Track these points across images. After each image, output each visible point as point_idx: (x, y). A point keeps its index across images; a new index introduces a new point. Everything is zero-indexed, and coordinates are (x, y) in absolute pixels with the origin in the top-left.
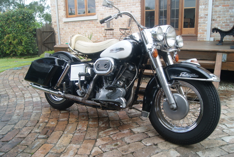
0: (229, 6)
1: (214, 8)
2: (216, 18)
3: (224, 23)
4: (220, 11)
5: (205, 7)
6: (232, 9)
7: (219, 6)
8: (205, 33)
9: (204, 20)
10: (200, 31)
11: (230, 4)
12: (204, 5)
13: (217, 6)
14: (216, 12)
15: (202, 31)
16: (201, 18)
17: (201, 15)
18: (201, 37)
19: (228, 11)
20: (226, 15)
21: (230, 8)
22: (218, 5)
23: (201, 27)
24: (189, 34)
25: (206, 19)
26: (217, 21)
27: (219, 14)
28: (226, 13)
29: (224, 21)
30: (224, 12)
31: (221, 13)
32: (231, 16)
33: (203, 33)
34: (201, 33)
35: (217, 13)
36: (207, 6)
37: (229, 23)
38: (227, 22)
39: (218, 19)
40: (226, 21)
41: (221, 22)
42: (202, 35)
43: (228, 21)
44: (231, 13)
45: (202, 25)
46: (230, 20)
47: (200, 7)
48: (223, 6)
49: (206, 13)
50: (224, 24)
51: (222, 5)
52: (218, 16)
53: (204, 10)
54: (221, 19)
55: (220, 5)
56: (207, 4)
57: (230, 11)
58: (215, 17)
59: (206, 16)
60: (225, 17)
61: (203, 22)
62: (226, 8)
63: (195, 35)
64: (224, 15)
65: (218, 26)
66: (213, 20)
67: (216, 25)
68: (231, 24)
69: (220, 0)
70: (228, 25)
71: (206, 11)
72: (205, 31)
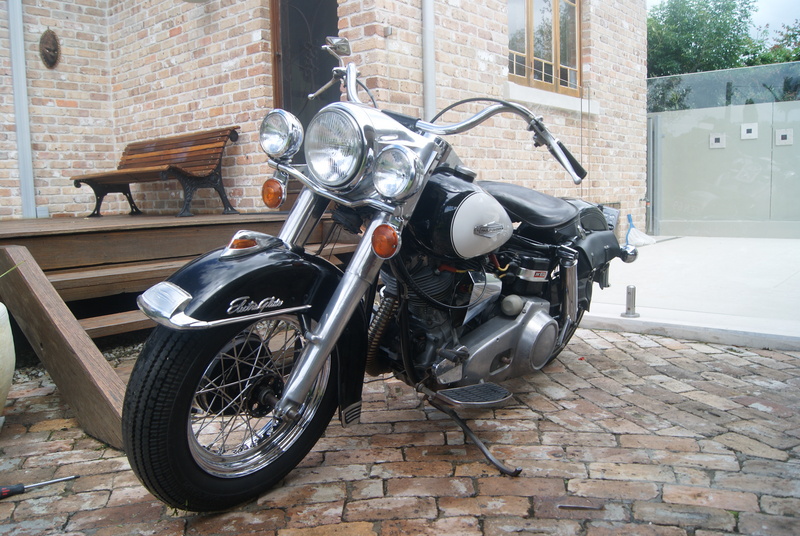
0: (75, 105)
1: (31, 105)
2: (41, 139)
3: (70, 157)
4: (52, 121)
6: (87, 116)
7: (47, 101)
8: (14, 191)
11: (78, 101)
13: (41, 102)
14: (39, 120)
19: (76, 123)
20: (71, 134)
21: (81, 114)
22: (43, 98)
25: (7, 141)
26: (47, 151)
27: (50, 130)
28: (72, 128)
29: (68, 153)
30: (64, 122)
31: (56, 125)
32: (87, 139)
33: (7, 193)
35: (45, 126)
37: (84, 160)
38: (77, 157)
39: (50, 145)
40: (74, 153)
41: (61, 156)
43: (80, 154)
44: (87, 128)
46: (85, 149)
48: (60, 104)
49: (8, 119)
50: (69, 162)
51: (54, 100)
52: (47, 133)
54: (58, 144)
55: (50, 101)
57: (82, 120)
58: (37, 137)
59: (8, 133)
60: (70, 140)
62: (67, 111)
64: (68, 131)
65: (53, 167)
66: (35, 147)
67: (45, 164)
68: (90, 162)
69: (48, 85)
70: (83, 166)
71: (6, 116)
72: (13, 184)
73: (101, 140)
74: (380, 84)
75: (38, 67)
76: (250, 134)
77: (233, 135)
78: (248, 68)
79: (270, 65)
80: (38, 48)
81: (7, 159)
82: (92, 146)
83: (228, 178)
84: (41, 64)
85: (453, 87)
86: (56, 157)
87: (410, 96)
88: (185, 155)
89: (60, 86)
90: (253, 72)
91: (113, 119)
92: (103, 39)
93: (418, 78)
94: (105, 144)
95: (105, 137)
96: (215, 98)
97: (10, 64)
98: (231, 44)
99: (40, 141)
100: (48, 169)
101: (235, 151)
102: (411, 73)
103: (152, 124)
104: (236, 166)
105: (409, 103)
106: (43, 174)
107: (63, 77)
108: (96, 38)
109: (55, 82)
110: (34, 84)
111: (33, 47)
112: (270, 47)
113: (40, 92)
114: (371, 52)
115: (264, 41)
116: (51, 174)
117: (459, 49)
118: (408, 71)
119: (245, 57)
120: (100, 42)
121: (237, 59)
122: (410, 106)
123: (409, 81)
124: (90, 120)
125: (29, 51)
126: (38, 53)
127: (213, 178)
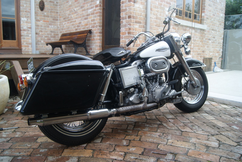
0: (48, 22)
1: (36, 22)
2: (38, 31)
3: (46, 37)
4: (42, 26)
5: (28, 20)
6: (52, 25)
8: (30, 46)
9: (27, 33)
10: (25, 44)
11: (49, 21)
12: (26, 17)
13: (39, 21)
14: (38, 26)
15: (27, 44)
16: (24, 30)
17: (24, 28)
18: (26, 50)
19: (48, 27)
20: (47, 30)
21: (50, 24)
22: (39, 19)
23: (25, 40)
24: (10, 46)
25: (29, 32)
26: (40, 35)
27: (41, 29)
28: (47, 28)
29: (46, 36)
30: (45, 27)
31: (43, 27)
32: (51, 32)
33: (28, 46)
34: (25, 46)
35: (40, 28)
36: (29, 19)
37: (50, 38)
38: (48, 37)
39: (41, 33)
40: (47, 36)
41: (44, 36)
42: (26, 48)
43: (49, 36)
44: (51, 29)
45: (26, 37)
46: (51, 34)
47: (22, 19)
48: (44, 21)
49: (29, 25)
51: (42, 20)
52: (40, 30)
53: (27, 22)
54: (43, 33)
55: (41, 20)
56: (28, 17)
57: (50, 26)
58: (37, 31)
59: (29, 29)
60: (46, 32)
61: (26, 34)
62: (46, 23)
63: (18, 48)
64: (46, 29)
65: (41, 39)
66: (36, 34)
67: (39, 39)
68: (52, 39)
69: (41, 16)
70: (50, 39)
71: (29, 24)
72: (30, 44)
73: (55, 32)
74: (132, 17)
75: (38, 11)
76: (95, 32)
77: (90, 32)
78: (95, 12)
79: (101, 11)
80: (38, 5)
81: (29, 37)
82: (53, 34)
83: (88, 44)
84: (39, 10)
85: (156, 19)
86: (42, 37)
87: (142, 21)
88: (76, 37)
89: (44, 16)
90: (96, 13)
91: (59, 26)
92: (57, 3)
93: (144, 16)
94: (56, 33)
95: (56, 31)
96: (86, 21)
97: (30, 9)
98: (91, 5)
99: (38, 32)
100: (40, 40)
101: (90, 37)
102: (142, 14)
103: (69, 28)
104: (91, 41)
105: (141, 23)
106: (38, 41)
107: (45, 14)
108: (55, 2)
109: (43, 15)
110: (37, 15)
111: (37, 5)
112: (102, 5)
113: (38, 18)
114: (130, 7)
115: (100, 4)
116: (41, 41)
117: (159, 7)
118: (141, 14)
119: (94, 8)
120: (56, 4)
121: (92, 9)
122: (142, 24)
123: (142, 17)
124: (53, 26)
125: (36, 6)
126: (38, 7)
127: (83, 44)
